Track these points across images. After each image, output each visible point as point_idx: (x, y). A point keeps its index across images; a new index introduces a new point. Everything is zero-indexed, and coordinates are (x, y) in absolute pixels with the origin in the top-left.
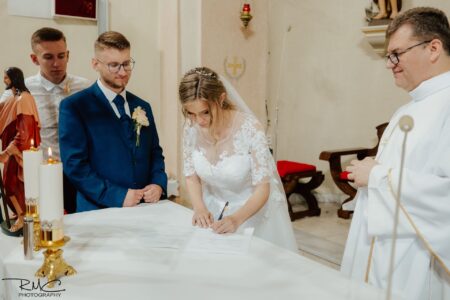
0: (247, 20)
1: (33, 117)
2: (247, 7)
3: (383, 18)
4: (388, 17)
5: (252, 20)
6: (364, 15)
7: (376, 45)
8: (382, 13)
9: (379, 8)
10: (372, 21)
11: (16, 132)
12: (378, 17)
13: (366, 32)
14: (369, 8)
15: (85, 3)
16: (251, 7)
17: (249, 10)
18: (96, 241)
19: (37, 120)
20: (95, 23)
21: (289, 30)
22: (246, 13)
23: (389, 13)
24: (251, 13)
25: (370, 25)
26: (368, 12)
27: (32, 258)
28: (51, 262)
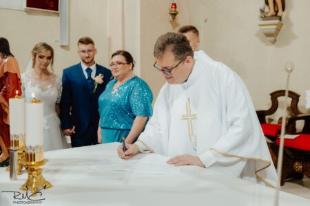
0: (174, 15)
1: (16, 74)
2: (175, 5)
3: (272, 16)
4: (276, 15)
5: (178, 15)
6: (259, 13)
7: (268, 35)
8: (272, 12)
9: (269, 9)
10: (264, 18)
11: (3, 85)
12: (269, 15)
13: (261, 25)
14: (262, 8)
15: (47, 2)
16: (177, 5)
17: (176, 7)
18: (65, 168)
19: (19, 77)
20: (58, 14)
21: (206, 21)
22: (173, 9)
23: (277, 12)
24: (177, 10)
25: (263, 20)
26: (262, 11)
27: (16, 179)
28: (33, 177)
